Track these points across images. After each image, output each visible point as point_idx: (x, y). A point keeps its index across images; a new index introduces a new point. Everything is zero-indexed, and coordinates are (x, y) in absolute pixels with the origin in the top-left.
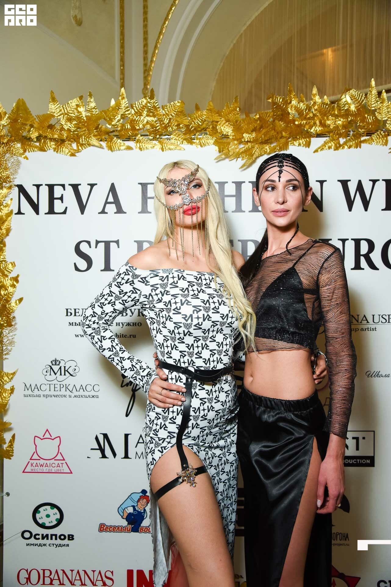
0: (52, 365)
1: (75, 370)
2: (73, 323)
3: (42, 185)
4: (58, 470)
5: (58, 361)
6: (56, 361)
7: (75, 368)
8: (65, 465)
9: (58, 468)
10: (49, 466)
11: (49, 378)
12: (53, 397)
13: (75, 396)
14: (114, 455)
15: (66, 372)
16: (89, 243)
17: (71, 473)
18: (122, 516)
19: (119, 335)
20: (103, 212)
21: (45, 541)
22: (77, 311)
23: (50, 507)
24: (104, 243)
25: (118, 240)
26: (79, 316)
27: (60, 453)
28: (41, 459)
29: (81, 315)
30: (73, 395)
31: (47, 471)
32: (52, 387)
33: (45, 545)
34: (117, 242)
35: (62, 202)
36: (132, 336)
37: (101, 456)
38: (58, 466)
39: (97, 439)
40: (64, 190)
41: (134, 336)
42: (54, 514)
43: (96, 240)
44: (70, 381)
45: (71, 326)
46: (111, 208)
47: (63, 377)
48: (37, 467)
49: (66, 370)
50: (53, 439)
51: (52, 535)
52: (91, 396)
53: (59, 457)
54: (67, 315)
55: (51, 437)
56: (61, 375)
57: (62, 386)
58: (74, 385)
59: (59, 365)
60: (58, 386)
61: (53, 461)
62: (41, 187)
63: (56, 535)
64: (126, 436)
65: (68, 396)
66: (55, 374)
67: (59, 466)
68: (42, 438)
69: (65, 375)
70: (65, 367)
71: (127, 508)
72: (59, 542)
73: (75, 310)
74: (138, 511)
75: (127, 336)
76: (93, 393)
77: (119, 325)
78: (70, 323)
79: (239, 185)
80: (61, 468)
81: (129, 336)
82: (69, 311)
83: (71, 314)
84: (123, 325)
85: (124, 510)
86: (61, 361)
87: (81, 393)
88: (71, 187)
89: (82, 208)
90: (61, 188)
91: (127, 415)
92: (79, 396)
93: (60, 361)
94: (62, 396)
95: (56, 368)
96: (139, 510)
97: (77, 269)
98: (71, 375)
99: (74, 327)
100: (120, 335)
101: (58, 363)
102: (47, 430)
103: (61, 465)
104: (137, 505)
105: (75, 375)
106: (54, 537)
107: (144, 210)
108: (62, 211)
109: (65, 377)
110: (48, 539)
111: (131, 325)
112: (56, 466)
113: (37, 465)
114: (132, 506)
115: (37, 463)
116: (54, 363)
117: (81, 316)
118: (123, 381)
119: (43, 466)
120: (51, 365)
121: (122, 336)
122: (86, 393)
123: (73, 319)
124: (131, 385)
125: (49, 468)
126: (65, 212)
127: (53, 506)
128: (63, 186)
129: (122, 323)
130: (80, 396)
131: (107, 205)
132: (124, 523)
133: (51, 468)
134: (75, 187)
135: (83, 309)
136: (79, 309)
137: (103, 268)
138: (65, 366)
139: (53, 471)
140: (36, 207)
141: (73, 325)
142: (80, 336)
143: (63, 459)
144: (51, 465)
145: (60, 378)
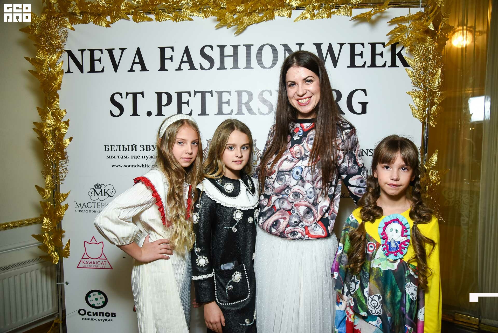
0: (96, 188)
1: (112, 192)
2: (110, 156)
3: (85, 50)
6: (98, 185)
7: (113, 190)
8: (107, 263)
9: (102, 265)
10: (96, 263)
11: (93, 198)
12: (97, 212)
15: (106, 193)
16: (121, 94)
17: (112, 269)
20: (131, 70)
21: (95, 317)
22: (113, 147)
24: (132, 94)
25: (143, 92)
28: (90, 258)
31: (94, 267)
32: (96, 205)
33: (95, 320)
34: (142, 93)
35: (101, 63)
38: (102, 263)
40: (102, 53)
42: (101, 298)
43: (126, 92)
44: (109, 200)
45: (109, 159)
46: (138, 67)
47: (103, 198)
48: (87, 264)
49: (106, 192)
50: (98, 244)
51: (100, 313)
54: (106, 150)
55: (96, 242)
56: (102, 196)
57: (103, 204)
59: (100, 188)
60: (100, 204)
61: (98, 260)
62: (84, 52)
63: (103, 313)
66: (98, 195)
68: (90, 243)
69: (105, 196)
70: (105, 190)
72: (105, 318)
73: (111, 146)
75: (151, 166)
77: (144, 158)
78: (108, 156)
79: (235, 47)
80: (104, 265)
82: (107, 147)
83: (109, 149)
84: (147, 158)
86: (102, 185)
88: (107, 51)
89: (116, 67)
90: (100, 52)
95: (98, 191)
97: (112, 115)
98: (110, 196)
99: (111, 159)
101: (99, 187)
102: (93, 237)
103: (104, 263)
105: (113, 196)
107: (163, 68)
108: (101, 70)
109: (105, 197)
110: (97, 316)
111: (153, 158)
113: (87, 263)
115: (87, 261)
116: (96, 187)
117: (116, 151)
119: (91, 264)
120: (94, 188)
121: (146, 166)
123: (110, 153)
125: (96, 265)
126: (102, 71)
127: (100, 292)
128: (101, 50)
129: (147, 156)
131: (134, 65)
133: (97, 265)
134: (110, 51)
135: (117, 146)
137: (132, 114)
140: (81, 68)
141: (110, 158)
142: (115, 166)
143: (105, 258)
144: (97, 263)
145: (102, 198)
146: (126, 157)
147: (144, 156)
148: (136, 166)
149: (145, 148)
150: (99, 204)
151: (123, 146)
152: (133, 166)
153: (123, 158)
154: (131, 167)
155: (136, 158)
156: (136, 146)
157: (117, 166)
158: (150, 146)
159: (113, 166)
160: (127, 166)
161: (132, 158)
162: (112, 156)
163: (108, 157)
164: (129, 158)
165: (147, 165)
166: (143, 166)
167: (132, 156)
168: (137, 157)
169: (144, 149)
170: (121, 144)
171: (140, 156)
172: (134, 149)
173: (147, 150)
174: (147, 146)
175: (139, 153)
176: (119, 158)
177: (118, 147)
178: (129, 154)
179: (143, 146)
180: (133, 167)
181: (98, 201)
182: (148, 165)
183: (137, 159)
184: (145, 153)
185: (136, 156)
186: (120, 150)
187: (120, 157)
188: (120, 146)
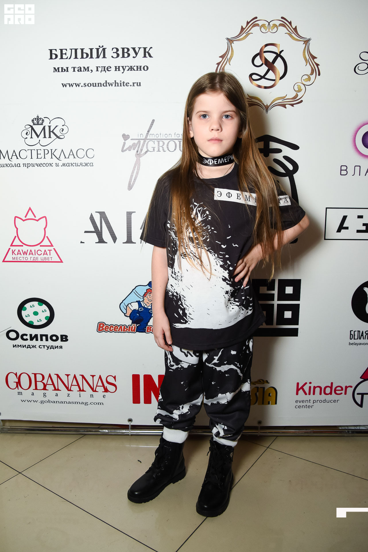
0: (34, 124)
1: (63, 130)
2: (58, 68)
4: (45, 258)
5: (40, 119)
6: (38, 120)
7: (64, 127)
8: (53, 252)
9: (45, 256)
10: (34, 253)
11: (29, 141)
12: (36, 166)
13: (64, 165)
14: (114, 239)
15: (52, 133)
17: (61, 262)
18: (125, 314)
19: (119, 82)
21: (34, 342)
22: (64, 52)
23: (37, 303)
26: (67, 58)
27: (47, 237)
28: (24, 245)
29: (68, 58)
30: (61, 163)
31: (32, 260)
32: (34, 153)
33: (34, 347)
36: (135, 85)
37: (98, 241)
38: (45, 253)
39: (92, 219)
41: (139, 85)
42: (43, 312)
44: (56, 145)
45: (57, 73)
47: (47, 141)
48: (19, 255)
49: (51, 130)
50: (37, 221)
51: (42, 336)
52: (83, 164)
53: (46, 242)
54: (51, 58)
55: (35, 217)
56: (45, 137)
57: (46, 152)
58: (62, 150)
59: (42, 124)
60: (42, 152)
61: (38, 247)
63: (46, 336)
64: (129, 214)
65: (54, 165)
66: (38, 136)
67: (47, 254)
68: (24, 218)
69: (50, 137)
70: (50, 127)
71: (130, 304)
72: (50, 343)
73: (61, 50)
74: (144, 307)
75: (130, 85)
76: (86, 160)
77: (119, 70)
78: (55, 68)
80: (49, 256)
81: (132, 85)
82: (54, 52)
83: (56, 56)
84: (124, 70)
85: (127, 306)
86: (45, 119)
87: (71, 160)
91: (130, 187)
92: (68, 165)
93: (43, 119)
94: (47, 165)
95: (38, 129)
96: (146, 307)
98: (58, 137)
99: (60, 73)
100: (121, 83)
101: (40, 122)
102: (30, 209)
103: (48, 252)
104: (143, 301)
105: (63, 137)
106: (44, 338)
109: (50, 140)
110: (37, 340)
111: (134, 70)
112: (43, 254)
113: (19, 253)
114: (137, 301)
115: (19, 250)
116: (35, 122)
117: (70, 58)
118: (125, 143)
119: (26, 254)
120: (32, 124)
122: (78, 161)
123: (58, 63)
124: (134, 149)
125: (34, 256)
127: (41, 301)
129: (123, 67)
130: (70, 165)
132: (128, 322)
133: (37, 256)
135: (71, 49)
136: (66, 50)
138: (50, 125)
139: (40, 260)
141: (59, 71)
142: (68, 85)
143: (50, 245)
144: (36, 252)
145: (44, 141)
146: (87, 69)
147: (119, 67)
148: (105, 85)
149: (120, 52)
150: (39, 152)
151: (82, 50)
152: (100, 85)
153: (81, 71)
154: (96, 86)
155: (104, 70)
156: (104, 50)
157: (71, 85)
158: (128, 50)
159: (64, 85)
160: (89, 85)
161: (97, 70)
162: (62, 68)
163: (56, 70)
164: (92, 71)
165: (124, 83)
166: (116, 84)
167: (97, 67)
168: (106, 69)
169: (118, 55)
170: (79, 47)
171: (111, 68)
172: (102, 56)
173: (123, 57)
174: (123, 49)
175: (109, 61)
176: (74, 71)
177: (73, 51)
178: (92, 63)
179: (117, 50)
180: (98, 86)
181: (38, 147)
182: (126, 82)
183: (107, 71)
184: (121, 62)
185: (104, 67)
186: (76, 57)
187: (76, 70)
188: (76, 50)
